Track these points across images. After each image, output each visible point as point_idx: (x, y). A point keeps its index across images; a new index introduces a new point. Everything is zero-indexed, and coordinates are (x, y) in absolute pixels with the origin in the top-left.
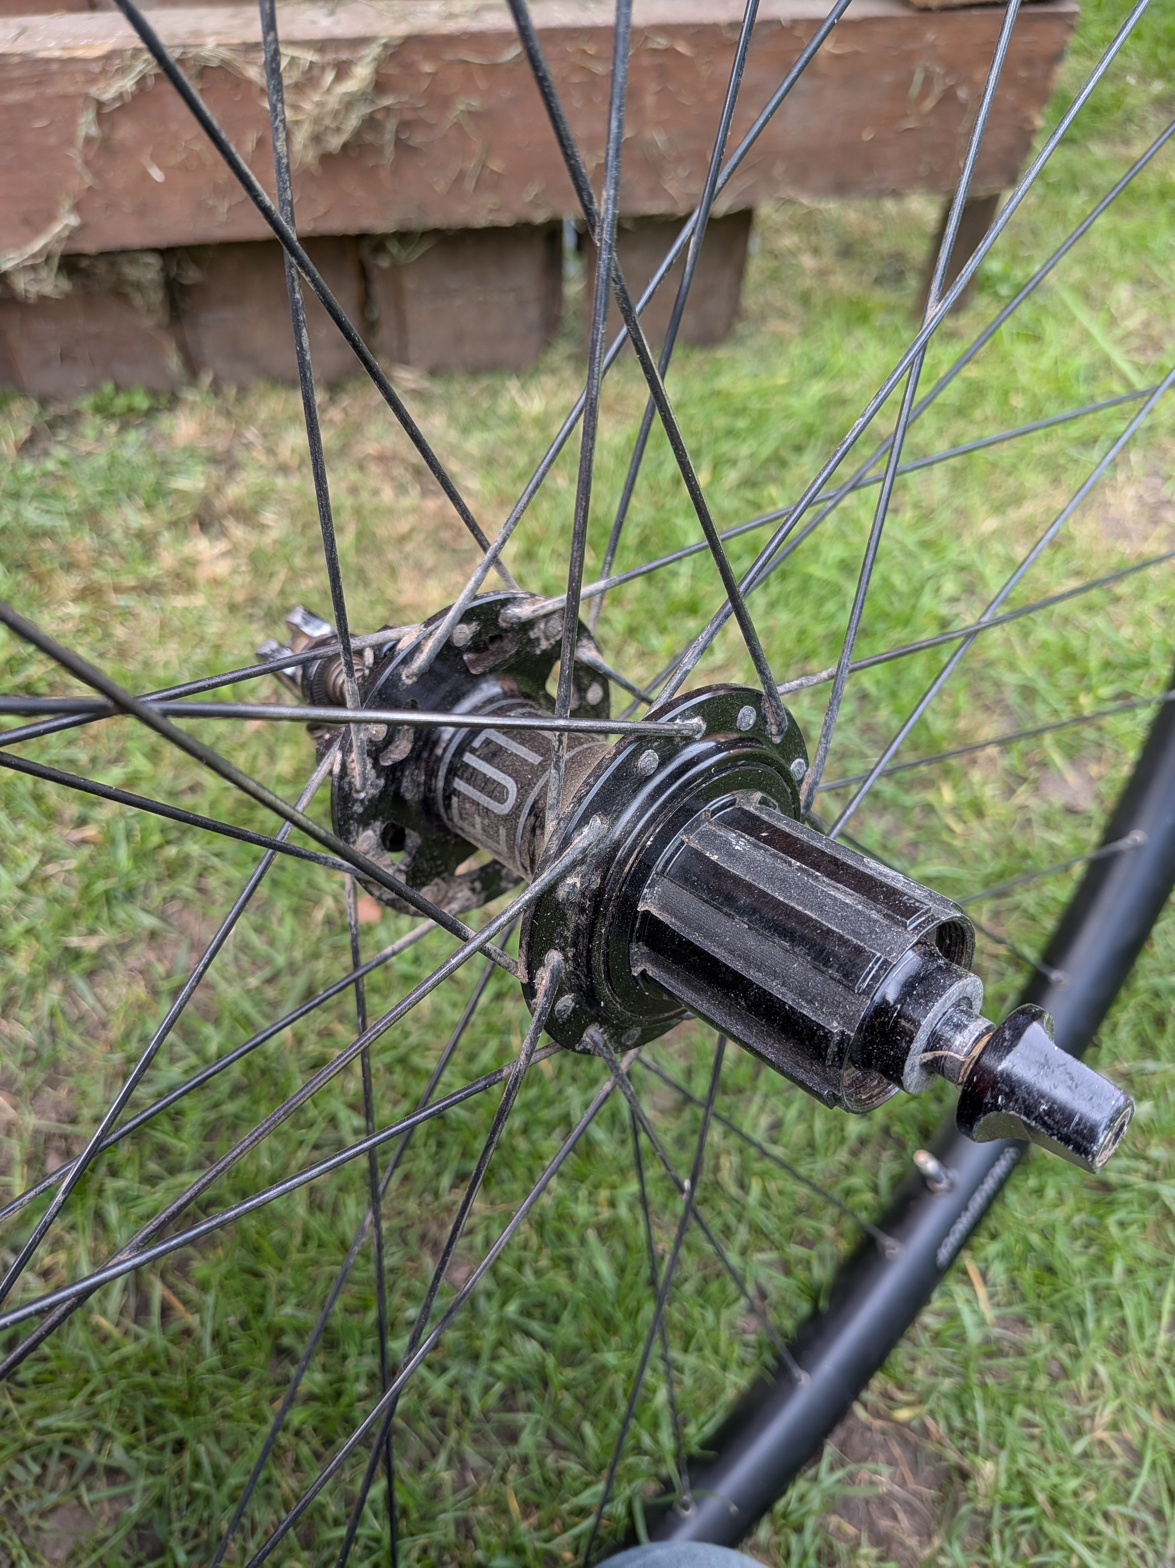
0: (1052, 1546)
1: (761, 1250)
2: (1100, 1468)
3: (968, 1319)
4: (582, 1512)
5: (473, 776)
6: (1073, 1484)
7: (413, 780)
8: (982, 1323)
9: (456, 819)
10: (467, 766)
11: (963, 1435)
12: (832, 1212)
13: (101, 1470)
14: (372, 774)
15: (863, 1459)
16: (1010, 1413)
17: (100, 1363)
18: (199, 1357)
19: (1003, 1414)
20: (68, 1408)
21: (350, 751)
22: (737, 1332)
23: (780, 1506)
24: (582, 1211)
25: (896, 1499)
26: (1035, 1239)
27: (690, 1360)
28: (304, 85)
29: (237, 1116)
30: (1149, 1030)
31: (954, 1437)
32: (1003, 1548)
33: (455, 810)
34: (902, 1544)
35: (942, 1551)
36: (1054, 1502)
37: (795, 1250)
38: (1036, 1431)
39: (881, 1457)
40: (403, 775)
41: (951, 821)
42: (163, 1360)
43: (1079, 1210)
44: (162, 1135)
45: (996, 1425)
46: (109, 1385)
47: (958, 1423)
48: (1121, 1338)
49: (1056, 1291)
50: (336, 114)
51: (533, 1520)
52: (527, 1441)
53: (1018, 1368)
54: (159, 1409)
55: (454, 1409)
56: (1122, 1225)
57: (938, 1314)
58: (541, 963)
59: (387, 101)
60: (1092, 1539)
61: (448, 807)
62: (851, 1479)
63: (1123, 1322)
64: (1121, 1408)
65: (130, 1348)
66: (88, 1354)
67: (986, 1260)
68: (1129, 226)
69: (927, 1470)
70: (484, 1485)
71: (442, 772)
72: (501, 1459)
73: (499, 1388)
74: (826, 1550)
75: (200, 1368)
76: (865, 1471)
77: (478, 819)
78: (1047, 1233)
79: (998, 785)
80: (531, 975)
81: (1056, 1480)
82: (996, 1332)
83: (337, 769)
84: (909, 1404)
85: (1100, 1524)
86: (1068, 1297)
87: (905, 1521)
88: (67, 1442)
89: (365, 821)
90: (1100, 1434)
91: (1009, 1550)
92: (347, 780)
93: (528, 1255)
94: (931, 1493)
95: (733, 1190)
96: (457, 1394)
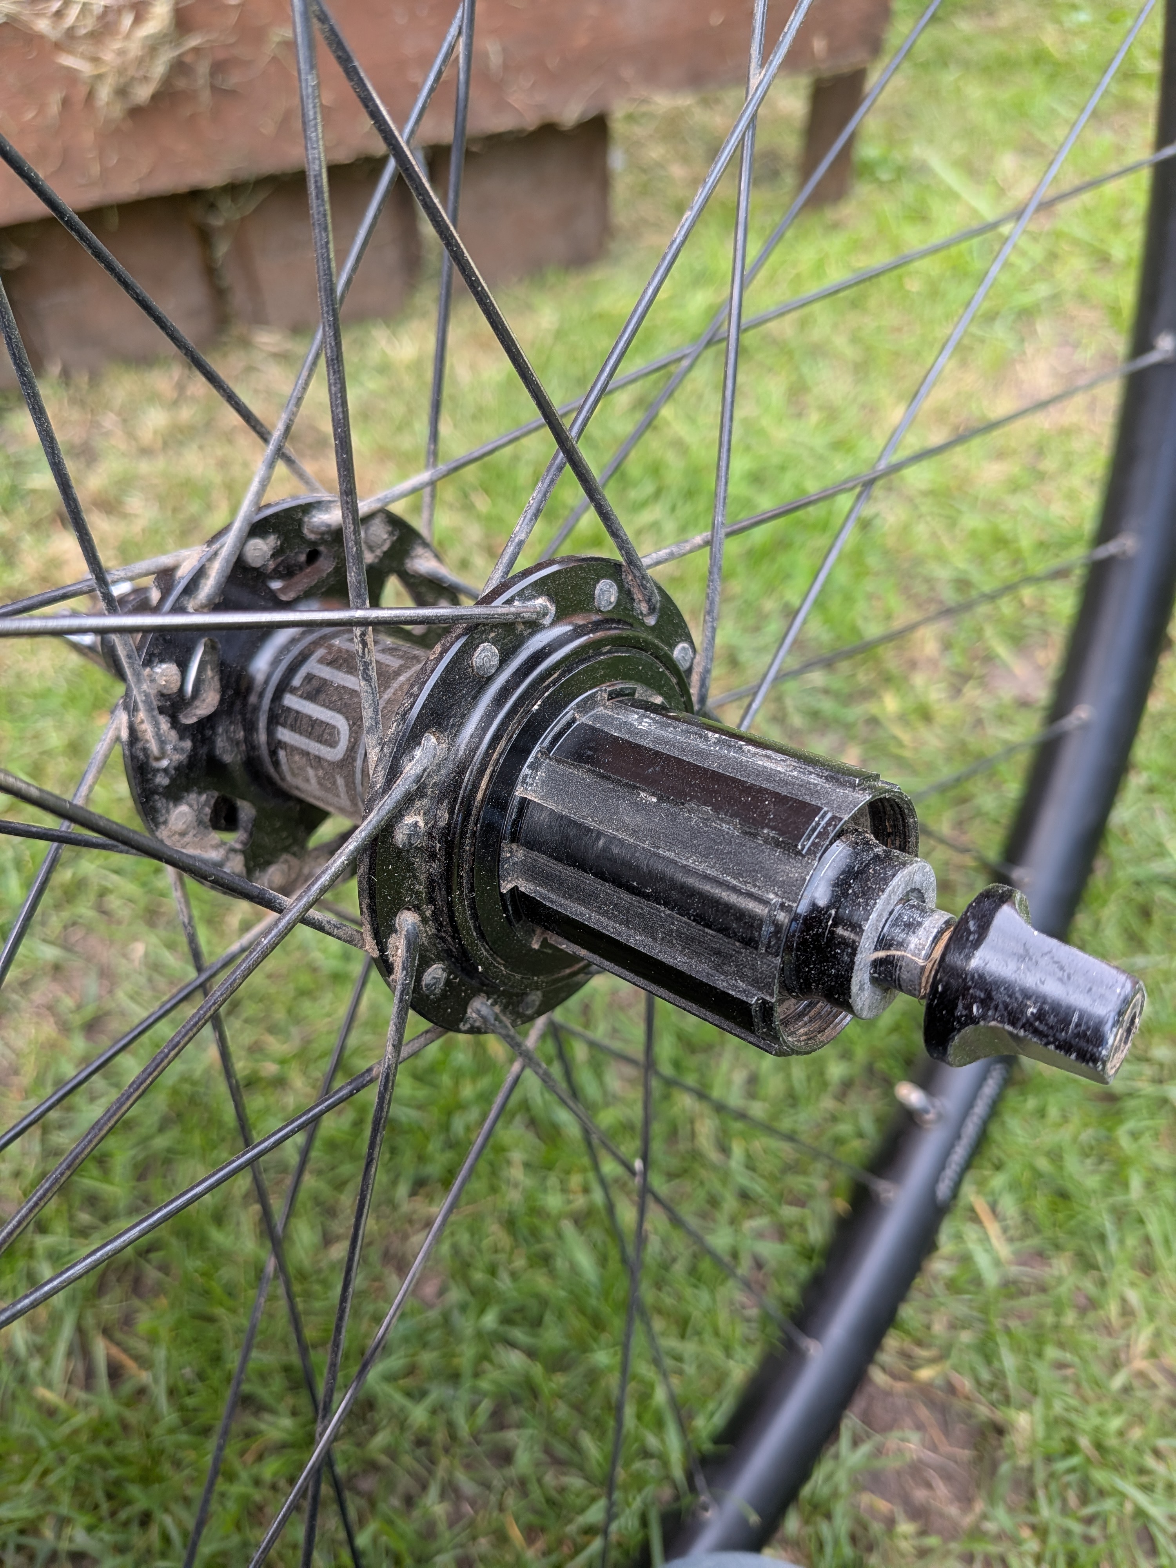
0: (1102, 1493)
1: (751, 1216)
2: (1144, 1401)
3: (983, 1261)
4: (590, 1531)
5: (298, 723)
6: (1115, 1423)
7: (230, 739)
8: (997, 1263)
9: (289, 777)
10: (289, 710)
11: (992, 1387)
12: (820, 1166)
13: (63, 1556)
14: (173, 735)
15: (887, 1428)
16: (1039, 1355)
17: (49, 1439)
18: (156, 1419)
19: (1031, 1356)
20: (18, 1494)
21: (136, 709)
22: (736, 1311)
23: (806, 1491)
24: (553, 1201)
25: (928, 1466)
26: (1043, 1164)
27: (689, 1348)
28: (102, 33)
29: (169, 1150)
30: (1135, 923)
31: (983, 1390)
32: (1050, 1501)
33: (285, 767)
34: (942, 1515)
35: (985, 1517)
36: (1099, 1446)
37: (789, 1212)
38: (1069, 1372)
39: (908, 1421)
40: (214, 733)
41: (898, 731)
42: (117, 1427)
43: (1086, 1125)
44: (89, 1182)
45: (1026, 1370)
46: (62, 1460)
47: (986, 1376)
48: (1147, 1256)
49: (1071, 1217)
50: (140, 61)
51: (540, 1544)
52: (524, 1460)
53: (1042, 1306)
54: (118, 1483)
55: (440, 1437)
56: (1135, 1136)
57: (949, 1259)
58: (392, 930)
59: (194, 41)
60: (1145, 1479)
61: (276, 764)
62: (879, 1452)
63: (1147, 1240)
64: (1158, 1334)
65: (80, 1419)
66: (35, 1431)
67: (992, 1193)
68: (1005, 95)
69: (959, 1429)
70: (481, 1514)
71: (262, 723)
72: (497, 1482)
73: (485, 1407)
74: (859, 1532)
75: (158, 1431)
76: (892, 1440)
77: (311, 772)
78: (1056, 1156)
79: (943, 685)
80: (382, 947)
81: (1097, 1421)
82: (1014, 1270)
83: (125, 735)
84: (932, 1361)
85: (1150, 1462)
86: (1084, 1223)
87: (942, 1489)
88: (22, 1532)
89: (174, 794)
90: (1140, 1364)
91: (1058, 1504)
92: (140, 745)
93: (502, 1257)
94: (966, 1454)
95: (714, 1155)
96: (442, 1417)
